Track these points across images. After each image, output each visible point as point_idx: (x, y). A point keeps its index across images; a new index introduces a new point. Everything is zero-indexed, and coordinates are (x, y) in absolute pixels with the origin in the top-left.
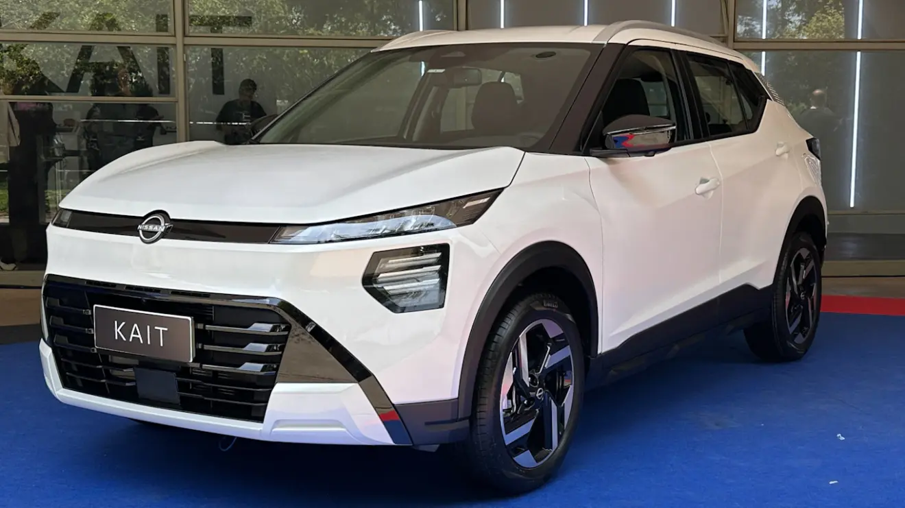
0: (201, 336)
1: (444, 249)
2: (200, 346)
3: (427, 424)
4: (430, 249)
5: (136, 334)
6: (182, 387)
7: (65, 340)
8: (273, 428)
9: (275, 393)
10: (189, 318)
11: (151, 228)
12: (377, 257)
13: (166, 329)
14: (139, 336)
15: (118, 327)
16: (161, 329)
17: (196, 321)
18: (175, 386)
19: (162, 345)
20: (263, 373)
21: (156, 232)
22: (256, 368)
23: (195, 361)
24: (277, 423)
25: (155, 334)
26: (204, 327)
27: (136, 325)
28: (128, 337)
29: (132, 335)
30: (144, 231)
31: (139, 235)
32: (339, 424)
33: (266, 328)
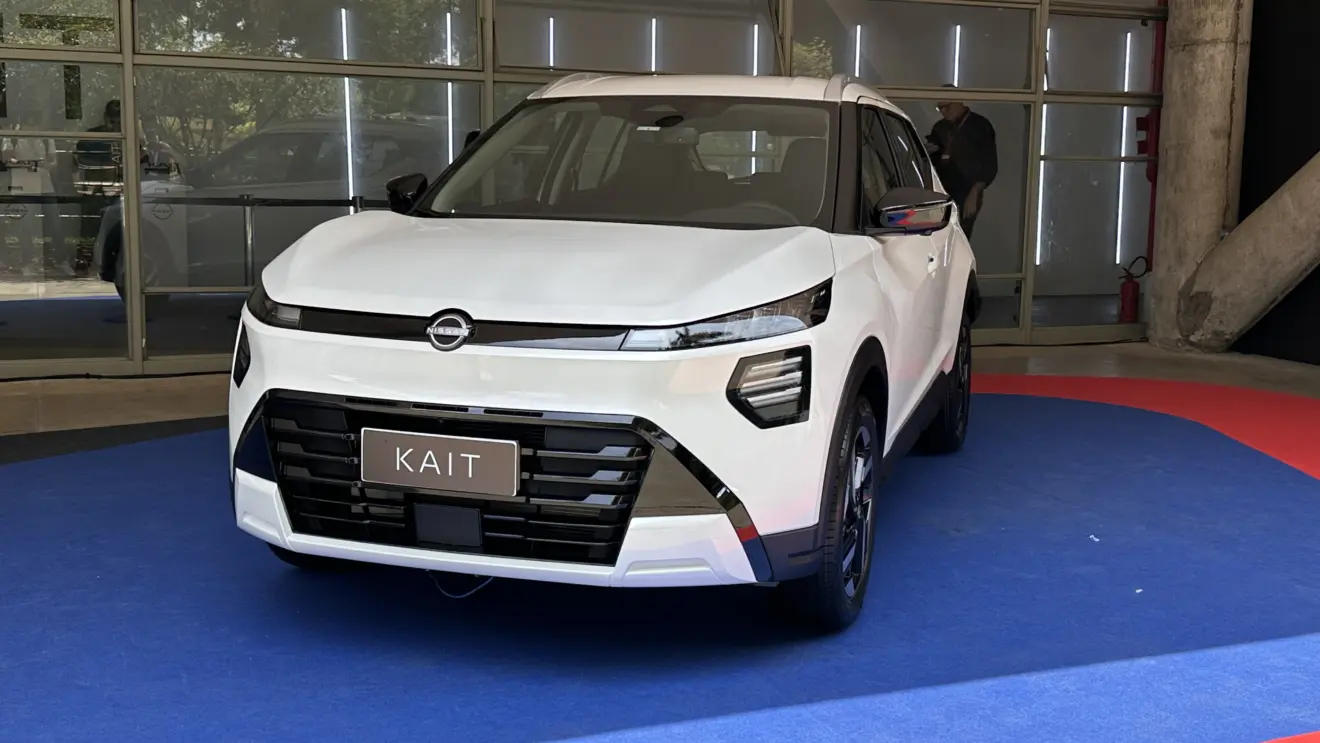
0: (527, 464)
1: (804, 352)
2: (526, 475)
3: (790, 556)
4: (790, 353)
5: (429, 462)
6: (486, 525)
7: (303, 473)
8: (627, 571)
9: (632, 529)
10: (514, 443)
11: (449, 331)
12: (744, 363)
13: (478, 457)
14: (436, 466)
15: (401, 456)
16: (470, 456)
17: (522, 445)
18: (476, 525)
19: (470, 476)
20: (614, 507)
21: (457, 337)
22: (606, 501)
23: (519, 494)
24: (632, 566)
25: (461, 464)
26: (535, 453)
27: (430, 452)
28: (416, 466)
29: (424, 465)
30: (436, 336)
31: (429, 340)
32: (701, 562)
33: (619, 452)
